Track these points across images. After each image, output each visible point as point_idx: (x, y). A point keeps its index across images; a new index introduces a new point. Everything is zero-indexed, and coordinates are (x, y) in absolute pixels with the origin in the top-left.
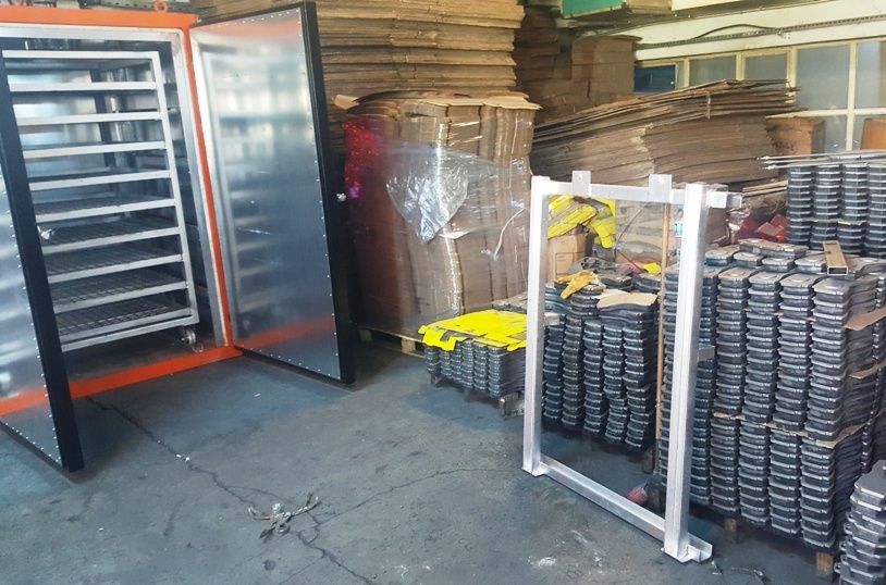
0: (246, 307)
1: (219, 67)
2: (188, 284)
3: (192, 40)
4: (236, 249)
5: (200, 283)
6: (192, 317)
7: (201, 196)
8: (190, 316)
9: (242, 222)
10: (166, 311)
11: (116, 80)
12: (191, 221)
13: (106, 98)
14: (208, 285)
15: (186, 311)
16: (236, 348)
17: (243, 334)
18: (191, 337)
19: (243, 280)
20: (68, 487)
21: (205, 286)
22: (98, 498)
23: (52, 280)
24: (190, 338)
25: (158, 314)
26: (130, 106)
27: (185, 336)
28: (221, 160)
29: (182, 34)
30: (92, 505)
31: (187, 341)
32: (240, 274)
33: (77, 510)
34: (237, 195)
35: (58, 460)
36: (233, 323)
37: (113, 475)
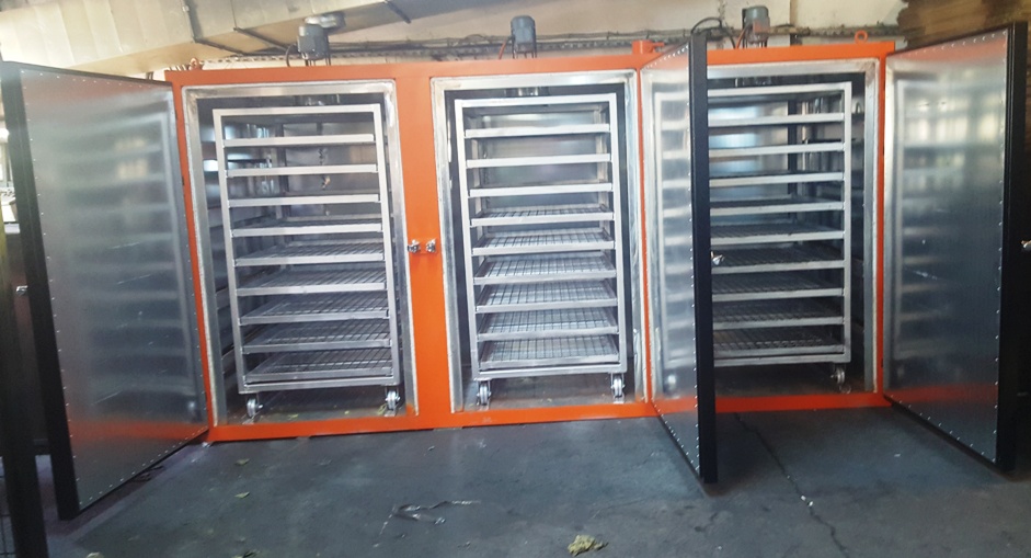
0: (903, 354)
1: (911, 95)
2: (846, 320)
3: (888, 69)
4: (900, 290)
5: (858, 320)
6: (844, 355)
7: (872, 230)
8: (842, 353)
9: (911, 261)
10: (820, 345)
11: (810, 111)
12: (858, 254)
13: (799, 129)
14: (865, 324)
15: (839, 348)
16: (886, 398)
17: (895, 382)
18: (841, 375)
19: (904, 325)
20: (702, 497)
21: (862, 324)
22: (723, 515)
23: (716, 298)
24: (839, 376)
25: (811, 346)
26: (819, 137)
27: (835, 373)
28: (900, 192)
29: (878, 63)
30: (717, 521)
31: (836, 379)
32: (901, 318)
33: (704, 521)
34: (910, 232)
35: (697, 468)
36: (886, 370)
37: (741, 498)
